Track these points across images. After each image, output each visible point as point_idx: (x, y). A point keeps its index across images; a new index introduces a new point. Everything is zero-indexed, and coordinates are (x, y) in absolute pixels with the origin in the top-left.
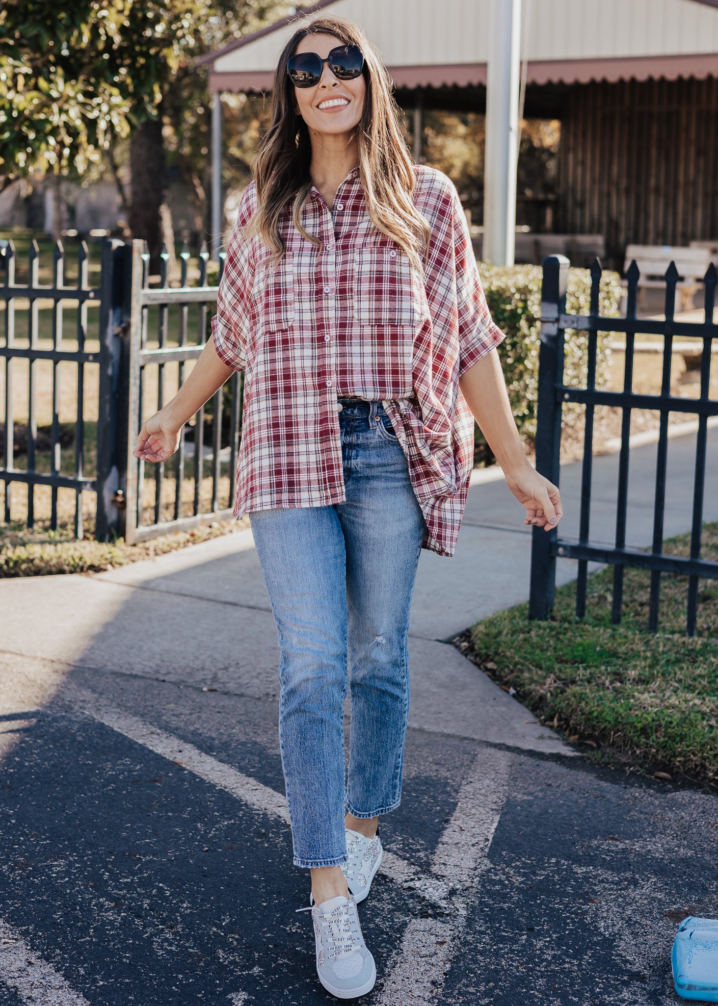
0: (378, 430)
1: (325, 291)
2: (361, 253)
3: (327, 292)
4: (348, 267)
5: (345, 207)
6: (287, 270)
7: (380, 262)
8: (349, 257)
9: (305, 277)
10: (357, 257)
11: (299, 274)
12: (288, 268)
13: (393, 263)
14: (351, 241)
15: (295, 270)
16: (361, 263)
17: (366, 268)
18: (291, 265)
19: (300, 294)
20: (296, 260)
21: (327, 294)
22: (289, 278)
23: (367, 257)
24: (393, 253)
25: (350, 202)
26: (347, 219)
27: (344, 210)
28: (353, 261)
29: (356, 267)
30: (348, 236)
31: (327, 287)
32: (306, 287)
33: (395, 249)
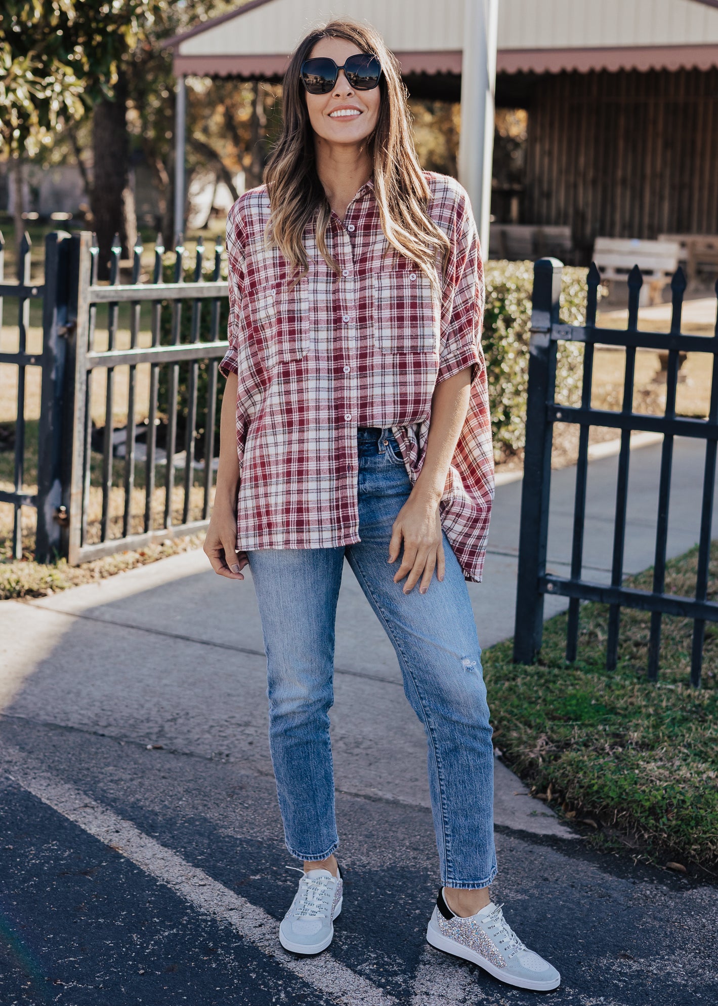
0: (387, 454)
1: (344, 319)
2: (379, 278)
3: (346, 321)
4: (367, 293)
5: (356, 227)
6: (302, 297)
7: (400, 287)
8: (367, 283)
9: (322, 305)
10: (375, 283)
11: (316, 302)
12: (303, 295)
13: (413, 287)
14: (368, 265)
15: (311, 297)
16: (380, 289)
17: (386, 294)
18: (306, 292)
19: (316, 322)
20: (311, 286)
21: (346, 323)
22: (304, 306)
23: (386, 282)
24: (413, 276)
25: (361, 222)
26: (359, 240)
27: (355, 230)
28: (372, 287)
29: (375, 294)
30: (363, 260)
31: (346, 316)
32: (323, 316)
33: (414, 271)
